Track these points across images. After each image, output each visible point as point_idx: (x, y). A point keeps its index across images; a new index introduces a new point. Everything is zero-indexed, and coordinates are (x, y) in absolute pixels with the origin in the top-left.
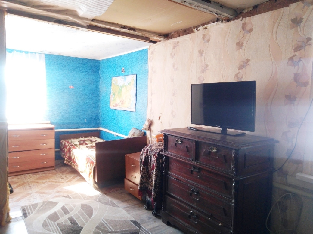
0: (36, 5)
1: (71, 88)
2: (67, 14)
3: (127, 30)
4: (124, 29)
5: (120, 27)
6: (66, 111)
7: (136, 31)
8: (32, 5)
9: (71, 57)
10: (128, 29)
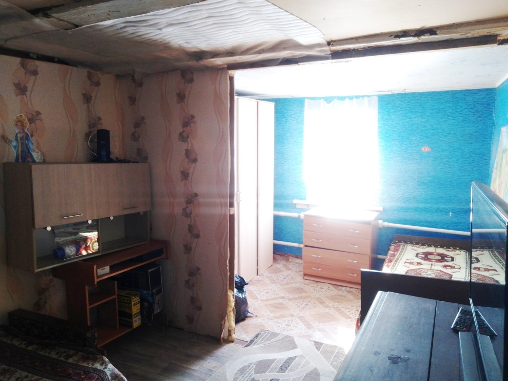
0: (243, 49)
1: (426, 150)
2: (284, 48)
3: (412, 38)
4: (404, 39)
5: (393, 37)
6: (412, 193)
7: (437, 32)
8: (240, 52)
9: (429, 92)
10: (414, 36)
